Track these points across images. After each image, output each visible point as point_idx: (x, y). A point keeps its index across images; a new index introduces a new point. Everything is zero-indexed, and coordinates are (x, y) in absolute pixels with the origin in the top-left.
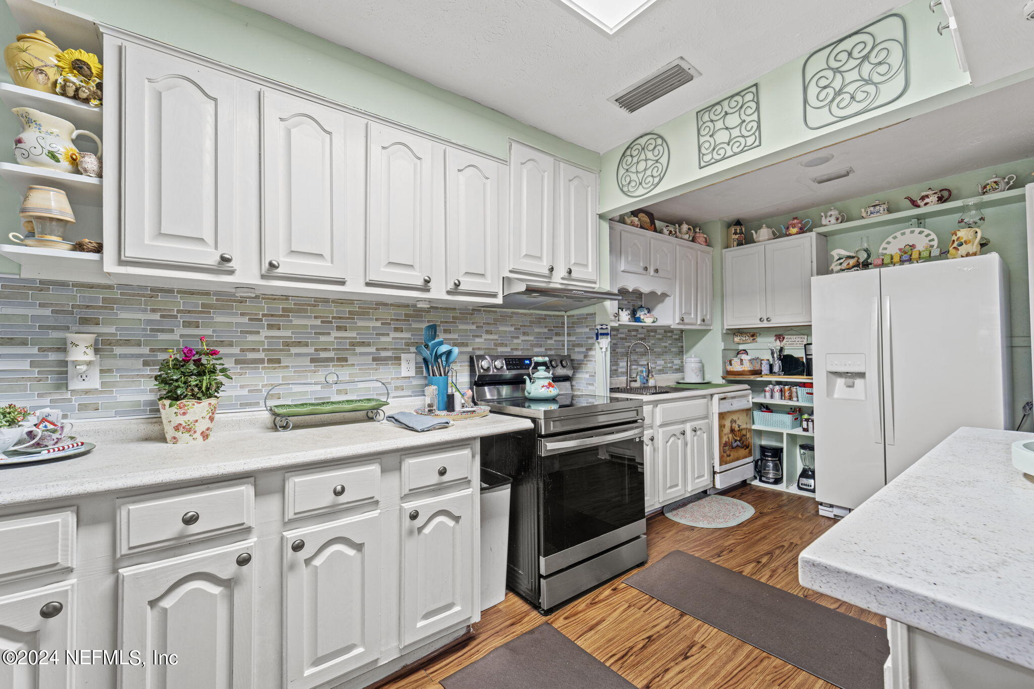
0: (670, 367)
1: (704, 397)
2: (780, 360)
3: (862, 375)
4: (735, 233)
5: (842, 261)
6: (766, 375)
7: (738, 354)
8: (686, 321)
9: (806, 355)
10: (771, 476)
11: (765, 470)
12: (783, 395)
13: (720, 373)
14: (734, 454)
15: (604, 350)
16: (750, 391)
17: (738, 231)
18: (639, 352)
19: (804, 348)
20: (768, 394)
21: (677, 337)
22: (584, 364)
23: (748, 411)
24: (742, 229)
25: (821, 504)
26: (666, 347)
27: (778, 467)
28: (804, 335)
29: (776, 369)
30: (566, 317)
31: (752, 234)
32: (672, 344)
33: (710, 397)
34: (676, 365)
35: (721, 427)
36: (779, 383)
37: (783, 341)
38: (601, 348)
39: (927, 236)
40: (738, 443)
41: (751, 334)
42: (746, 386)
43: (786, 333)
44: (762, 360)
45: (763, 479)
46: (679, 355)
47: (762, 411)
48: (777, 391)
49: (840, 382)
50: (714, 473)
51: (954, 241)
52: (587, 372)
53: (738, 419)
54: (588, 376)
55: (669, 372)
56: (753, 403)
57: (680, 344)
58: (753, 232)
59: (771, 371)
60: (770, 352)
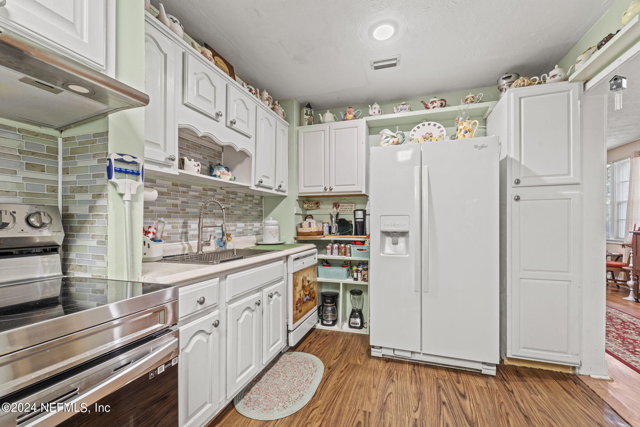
0: (250, 230)
1: (279, 259)
2: (336, 223)
3: (404, 234)
4: (307, 114)
5: (388, 139)
6: (327, 235)
7: (306, 218)
8: (264, 184)
9: (355, 219)
10: (330, 319)
11: (325, 313)
12: (340, 251)
13: (294, 234)
14: (304, 308)
15: (127, 197)
16: (316, 250)
17: (309, 113)
18: (217, 214)
19: (353, 213)
20: (329, 251)
21: (257, 202)
22: (89, 222)
23: (314, 267)
24: (311, 112)
25: (373, 347)
26: (246, 210)
27: (335, 311)
28: (353, 203)
29: (333, 230)
30: (60, 140)
31: (319, 116)
32: (252, 208)
33: (285, 259)
34: (256, 227)
35: (295, 286)
36: (336, 242)
37: (338, 207)
38: (122, 195)
39: (439, 127)
40: (308, 297)
41: (316, 202)
42: (313, 246)
43: (342, 201)
44: (324, 223)
45: (325, 322)
46: (259, 218)
47: (324, 266)
48: (336, 249)
49: (389, 240)
50: (288, 331)
51: (461, 129)
52: (93, 237)
53: (308, 275)
54: (96, 242)
55: (249, 234)
56: (318, 259)
57: (259, 209)
58: (320, 114)
59: (330, 233)
60: (329, 216)
